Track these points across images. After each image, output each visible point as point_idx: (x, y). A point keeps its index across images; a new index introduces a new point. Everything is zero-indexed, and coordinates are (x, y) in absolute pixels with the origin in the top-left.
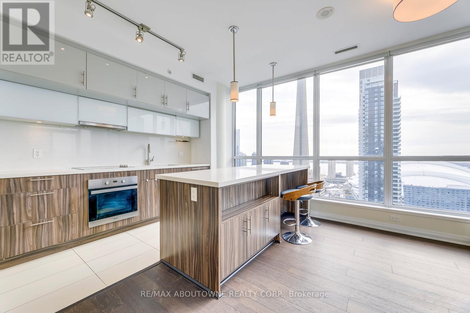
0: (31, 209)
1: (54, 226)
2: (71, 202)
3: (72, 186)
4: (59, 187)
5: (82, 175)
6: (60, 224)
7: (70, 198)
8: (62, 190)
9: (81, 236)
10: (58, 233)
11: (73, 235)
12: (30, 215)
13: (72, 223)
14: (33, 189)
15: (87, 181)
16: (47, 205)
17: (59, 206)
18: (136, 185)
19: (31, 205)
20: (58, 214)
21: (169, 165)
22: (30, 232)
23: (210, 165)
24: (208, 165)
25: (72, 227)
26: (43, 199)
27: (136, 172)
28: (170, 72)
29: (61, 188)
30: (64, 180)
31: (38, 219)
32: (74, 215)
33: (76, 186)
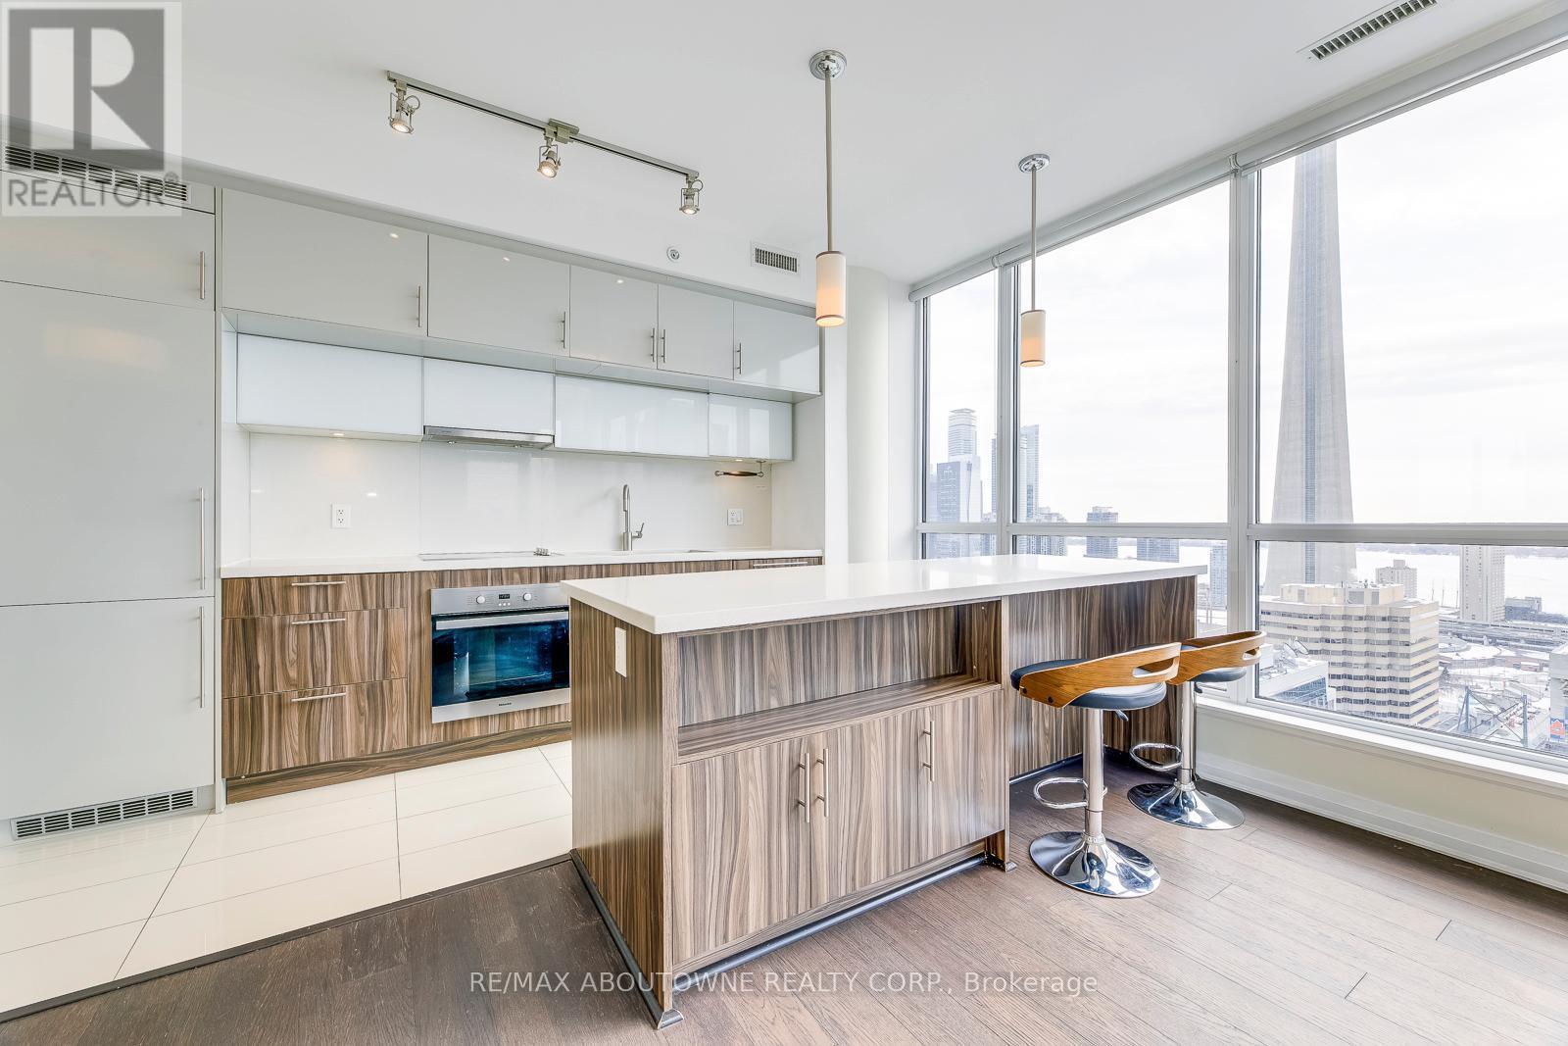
0: (295, 657)
1: (349, 707)
2: (389, 651)
3: (392, 604)
4: (358, 605)
5: (416, 576)
6: (362, 704)
7: (386, 635)
8: (366, 613)
9: (415, 744)
10: (358, 729)
11: (393, 736)
12: (293, 674)
13: (392, 706)
14: (301, 607)
15: (429, 593)
16: (332, 652)
17: (360, 656)
18: (566, 608)
19: (295, 648)
20: (356, 678)
21: (691, 551)
22: (294, 717)
23: (824, 551)
24: (817, 553)
25: (392, 715)
26: (322, 634)
27: (567, 570)
28: (675, 255)
29: (365, 608)
30: (371, 588)
31: (311, 685)
32: (396, 684)
33: (402, 606)
